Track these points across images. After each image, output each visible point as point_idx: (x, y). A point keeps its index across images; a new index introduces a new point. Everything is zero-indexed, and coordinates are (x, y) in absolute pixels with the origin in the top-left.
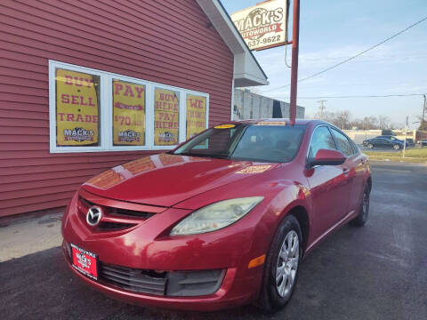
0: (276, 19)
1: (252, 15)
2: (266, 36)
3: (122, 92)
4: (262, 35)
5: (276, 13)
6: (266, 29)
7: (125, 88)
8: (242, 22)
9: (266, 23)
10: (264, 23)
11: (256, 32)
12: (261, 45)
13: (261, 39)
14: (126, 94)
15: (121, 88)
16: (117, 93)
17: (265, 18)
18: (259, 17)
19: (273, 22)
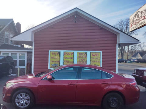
0: (144, 14)
1: (136, 15)
2: (140, 22)
3: (66, 55)
4: (139, 22)
5: (144, 12)
6: (140, 20)
7: (67, 54)
8: (133, 19)
9: (140, 17)
10: (139, 17)
11: (137, 21)
12: (139, 26)
13: (139, 24)
14: (67, 55)
15: (66, 54)
16: (65, 55)
17: (140, 15)
18: (138, 15)
19: (143, 16)
